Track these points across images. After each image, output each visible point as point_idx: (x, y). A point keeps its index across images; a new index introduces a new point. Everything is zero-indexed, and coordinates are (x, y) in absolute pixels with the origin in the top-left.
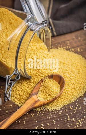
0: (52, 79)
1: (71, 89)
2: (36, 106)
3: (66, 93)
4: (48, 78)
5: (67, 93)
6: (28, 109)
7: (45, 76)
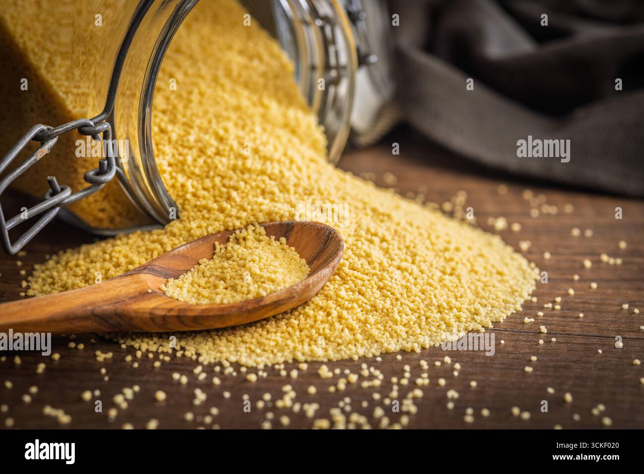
0: (283, 240)
1: (369, 307)
2: (136, 311)
3: (329, 314)
4: (263, 231)
5: (335, 314)
6: (90, 308)
7: (252, 218)
